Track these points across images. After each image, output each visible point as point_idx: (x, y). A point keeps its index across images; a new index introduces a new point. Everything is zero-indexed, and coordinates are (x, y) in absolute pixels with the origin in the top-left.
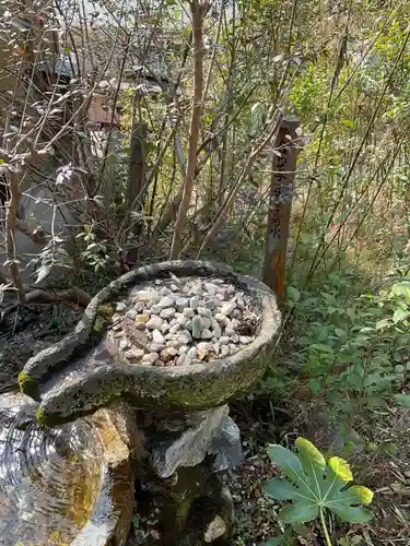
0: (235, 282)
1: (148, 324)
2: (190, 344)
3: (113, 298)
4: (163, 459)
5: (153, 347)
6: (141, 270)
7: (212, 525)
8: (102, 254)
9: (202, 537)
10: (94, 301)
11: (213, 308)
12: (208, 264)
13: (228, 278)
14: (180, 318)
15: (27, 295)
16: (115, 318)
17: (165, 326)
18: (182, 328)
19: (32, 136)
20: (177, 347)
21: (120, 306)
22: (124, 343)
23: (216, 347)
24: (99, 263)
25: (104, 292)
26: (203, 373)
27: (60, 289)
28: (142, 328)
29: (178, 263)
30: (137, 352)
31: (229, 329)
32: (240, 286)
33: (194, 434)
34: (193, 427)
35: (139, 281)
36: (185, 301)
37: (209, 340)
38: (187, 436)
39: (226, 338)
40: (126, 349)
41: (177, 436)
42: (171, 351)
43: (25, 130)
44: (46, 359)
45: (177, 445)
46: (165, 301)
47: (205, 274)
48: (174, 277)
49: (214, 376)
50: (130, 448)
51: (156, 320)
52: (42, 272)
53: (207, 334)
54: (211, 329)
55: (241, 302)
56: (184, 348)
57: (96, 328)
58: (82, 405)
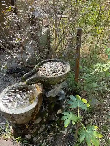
0: (63, 63)
1: (45, 70)
2: (52, 73)
3: (40, 65)
4: (47, 93)
5: (46, 73)
6: (46, 60)
7: (59, 111)
8: (38, 57)
9: (57, 113)
10: (36, 65)
11: (58, 67)
12: (59, 59)
13: (62, 62)
14: (51, 69)
15: (25, 65)
16: (40, 69)
17: (48, 70)
18: (51, 70)
19: (25, 36)
20: (50, 74)
21: (41, 67)
22: (41, 73)
23: (57, 74)
24: (38, 59)
25: (38, 64)
26: (53, 77)
27: (32, 65)
28: (44, 70)
29: (53, 59)
30: (43, 74)
31: (60, 71)
32: (64, 64)
33: (54, 90)
34: (53, 89)
35: (45, 62)
36: (52, 66)
37: (56, 73)
38: (52, 90)
39: (59, 72)
40: (41, 74)
41: (50, 90)
42: (49, 74)
43: (24, 34)
44: (27, 74)
45: (50, 91)
46: (49, 66)
47: (58, 61)
48: (52, 62)
49: (55, 78)
50: (42, 92)
51: (47, 69)
52: (27, 60)
53: (56, 72)
54: (57, 71)
55: (64, 67)
56: (51, 74)
57: (36, 70)
58: (33, 82)
